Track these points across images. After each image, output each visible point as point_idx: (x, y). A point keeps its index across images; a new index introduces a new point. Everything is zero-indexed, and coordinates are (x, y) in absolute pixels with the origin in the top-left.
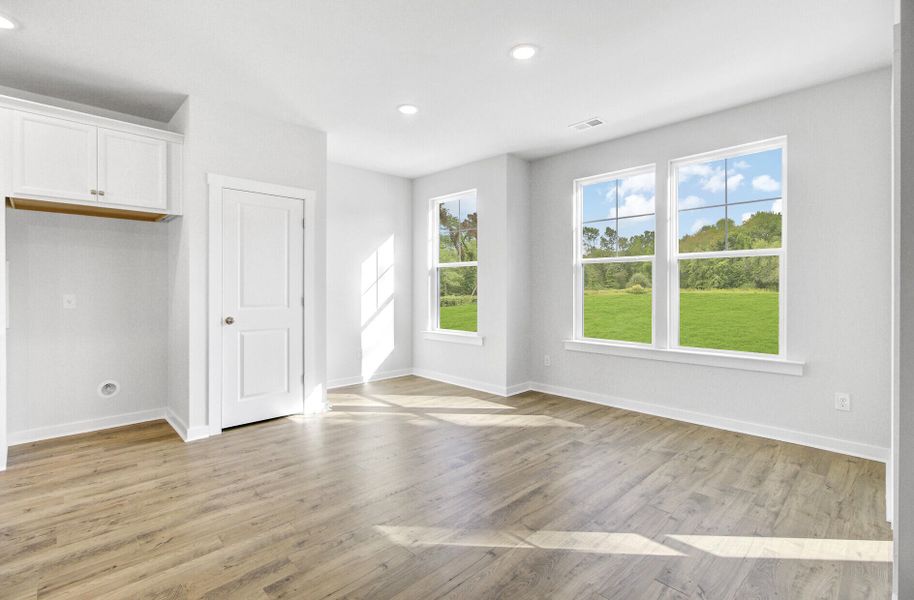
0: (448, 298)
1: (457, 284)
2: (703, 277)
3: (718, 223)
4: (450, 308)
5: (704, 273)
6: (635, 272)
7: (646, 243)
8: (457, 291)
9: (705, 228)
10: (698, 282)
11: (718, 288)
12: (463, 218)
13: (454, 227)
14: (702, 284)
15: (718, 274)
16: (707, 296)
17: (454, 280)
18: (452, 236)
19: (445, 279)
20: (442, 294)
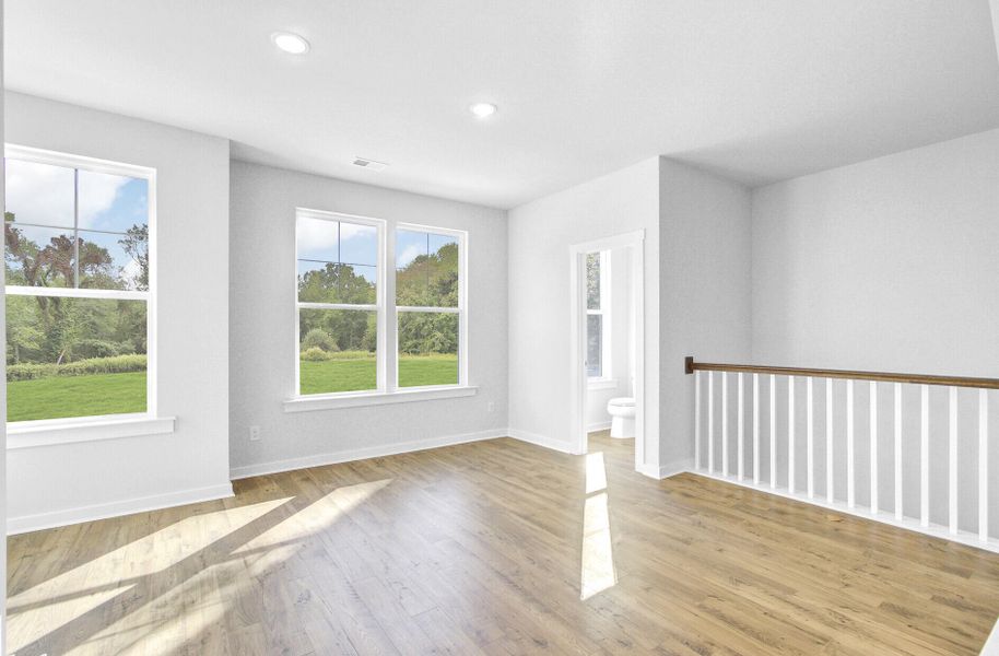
0: (20, 367)
1: (35, 346)
2: (417, 336)
3: (441, 251)
4: (24, 383)
5: (419, 328)
6: (312, 326)
7: (328, 282)
8: (35, 357)
9: (420, 259)
10: (409, 343)
11: (440, 352)
12: (43, 242)
13: (30, 258)
14: (416, 347)
15: (440, 329)
16: (425, 364)
17: (30, 340)
18: (26, 272)
19: (16, 338)
20: (11, 362)
